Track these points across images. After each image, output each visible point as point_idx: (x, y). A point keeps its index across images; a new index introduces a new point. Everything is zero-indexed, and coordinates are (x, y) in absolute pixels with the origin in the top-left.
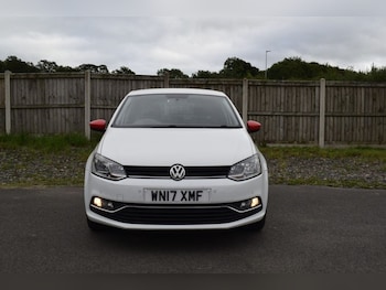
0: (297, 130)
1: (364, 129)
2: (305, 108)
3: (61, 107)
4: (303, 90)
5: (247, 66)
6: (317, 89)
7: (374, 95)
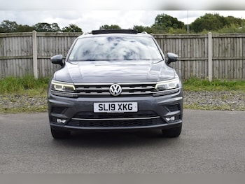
0: (192, 71)
1: (242, 69)
5: (175, 20)
6: (206, 39)
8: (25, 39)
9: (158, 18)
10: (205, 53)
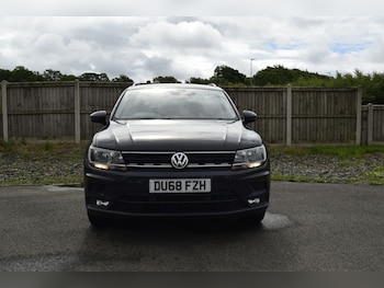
1: (327, 130)
2: (274, 111)
3: (54, 113)
4: (272, 95)
5: (236, 73)
6: (284, 93)
7: (335, 98)
8: (65, 90)
9: (217, 70)
10: (283, 110)
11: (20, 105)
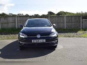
1: (74, 25)
2: (62, 21)
3: (11, 23)
4: (61, 18)
5: (53, 13)
6: (64, 17)
7: (76, 18)
11: (3, 21)
